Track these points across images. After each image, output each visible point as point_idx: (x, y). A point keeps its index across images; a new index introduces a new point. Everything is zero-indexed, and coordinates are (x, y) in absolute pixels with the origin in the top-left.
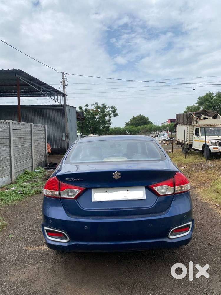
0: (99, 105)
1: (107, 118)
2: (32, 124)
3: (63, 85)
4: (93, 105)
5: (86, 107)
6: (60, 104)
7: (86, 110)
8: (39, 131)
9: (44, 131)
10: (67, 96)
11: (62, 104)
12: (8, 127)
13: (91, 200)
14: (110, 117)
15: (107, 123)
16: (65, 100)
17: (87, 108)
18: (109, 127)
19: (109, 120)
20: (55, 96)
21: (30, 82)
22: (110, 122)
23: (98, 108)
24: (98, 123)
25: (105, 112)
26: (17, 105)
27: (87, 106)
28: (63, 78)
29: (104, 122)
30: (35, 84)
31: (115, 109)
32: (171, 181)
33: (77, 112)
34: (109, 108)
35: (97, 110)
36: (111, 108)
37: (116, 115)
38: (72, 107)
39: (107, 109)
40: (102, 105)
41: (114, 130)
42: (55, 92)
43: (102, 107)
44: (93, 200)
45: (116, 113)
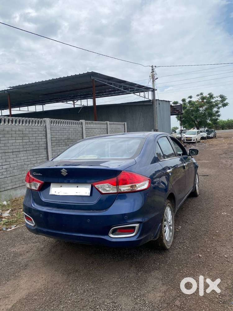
0: (204, 95)
1: (215, 109)
2: (108, 122)
3: (153, 79)
4: (198, 95)
5: (189, 99)
6: (148, 100)
7: (190, 102)
8: (117, 129)
9: (123, 129)
10: (156, 90)
11: (151, 99)
12: (81, 126)
13: (49, 193)
14: (219, 108)
15: (215, 116)
16: (154, 95)
17: (191, 99)
18: (217, 119)
19: (217, 112)
20: (141, 92)
21: (108, 81)
22: (219, 113)
23: (203, 98)
24: (203, 115)
25: (211, 102)
26: (93, 105)
27: (191, 97)
28: (153, 72)
29: (211, 115)
30: (115, 83)
31: (225, 98)
32: (114, 179)
33: (171, 106)
34: (217, 97)
35: (203, 102)
36: (219, 97)
37: (225, 105)
38: (164, 101)
39: (214, 99)
40: (208, 94)
41: (226, 123)
42: (140, 87)
43: (208, 98)
44: (50, 193)
45: (225, 102)
